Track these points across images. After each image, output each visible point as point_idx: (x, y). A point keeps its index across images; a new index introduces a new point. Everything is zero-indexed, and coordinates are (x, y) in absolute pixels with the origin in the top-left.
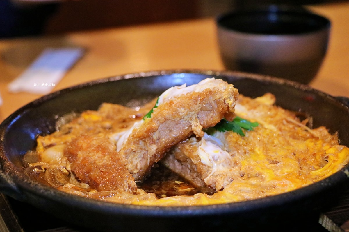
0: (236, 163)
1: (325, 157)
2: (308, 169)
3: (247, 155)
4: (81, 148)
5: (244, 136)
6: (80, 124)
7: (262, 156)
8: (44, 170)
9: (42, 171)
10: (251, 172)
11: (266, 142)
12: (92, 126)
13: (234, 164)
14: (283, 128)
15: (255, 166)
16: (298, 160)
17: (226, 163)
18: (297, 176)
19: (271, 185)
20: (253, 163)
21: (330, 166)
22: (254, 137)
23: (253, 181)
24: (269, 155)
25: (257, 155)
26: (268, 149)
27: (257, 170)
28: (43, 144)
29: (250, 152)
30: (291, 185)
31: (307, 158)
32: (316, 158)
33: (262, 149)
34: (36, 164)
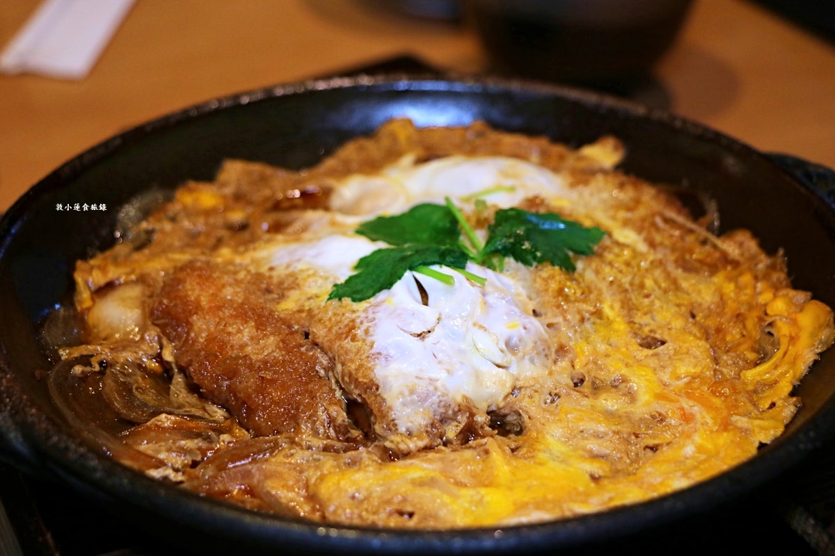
0: (562, 350)
1: (767, 323)
2: (734, 363)
3: (588, 325)
5: (574, 269)
6: (173, 219)
7: (620, 326)
8: (97, 368)
9: (93, 370)
10: (602, 375)
11: (627, 286)
12: (200, 225)
13: (557, 351)
14: (658, 238)
15: (607, 356)
16: (706, 335)
17: (537, 354)
18: (712, 386)
19: (653, 413)
20: (602, 347)
21: (785, 354)
22: (597, 272)
23: (609, 402)
24: (636, 321)
25: (609, 323)
26: (633, 304)
27: (614, 369)
28: (87, 284)
29: (592, 319)
30: (703, 417)
31: (724, 326)
32: (744, 327)
33: (617, 306)
34: (77, 352)
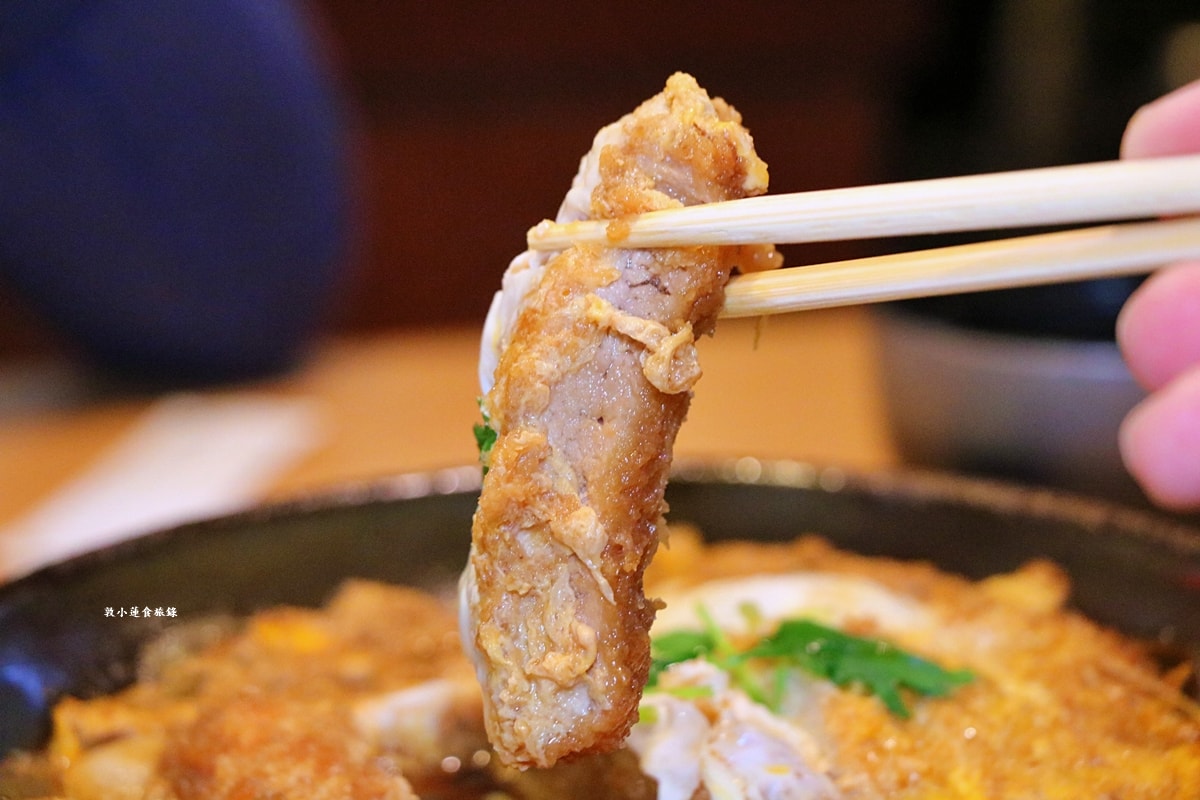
3: (912, 792)
4: (229, 745)
6: (244, 664)
11: (998, 746)
14: (1081, 696)
22: (949, 724)
25: (956, 796)
26: (1005, 775)
28: (76, 731)
29: (922, 783)
